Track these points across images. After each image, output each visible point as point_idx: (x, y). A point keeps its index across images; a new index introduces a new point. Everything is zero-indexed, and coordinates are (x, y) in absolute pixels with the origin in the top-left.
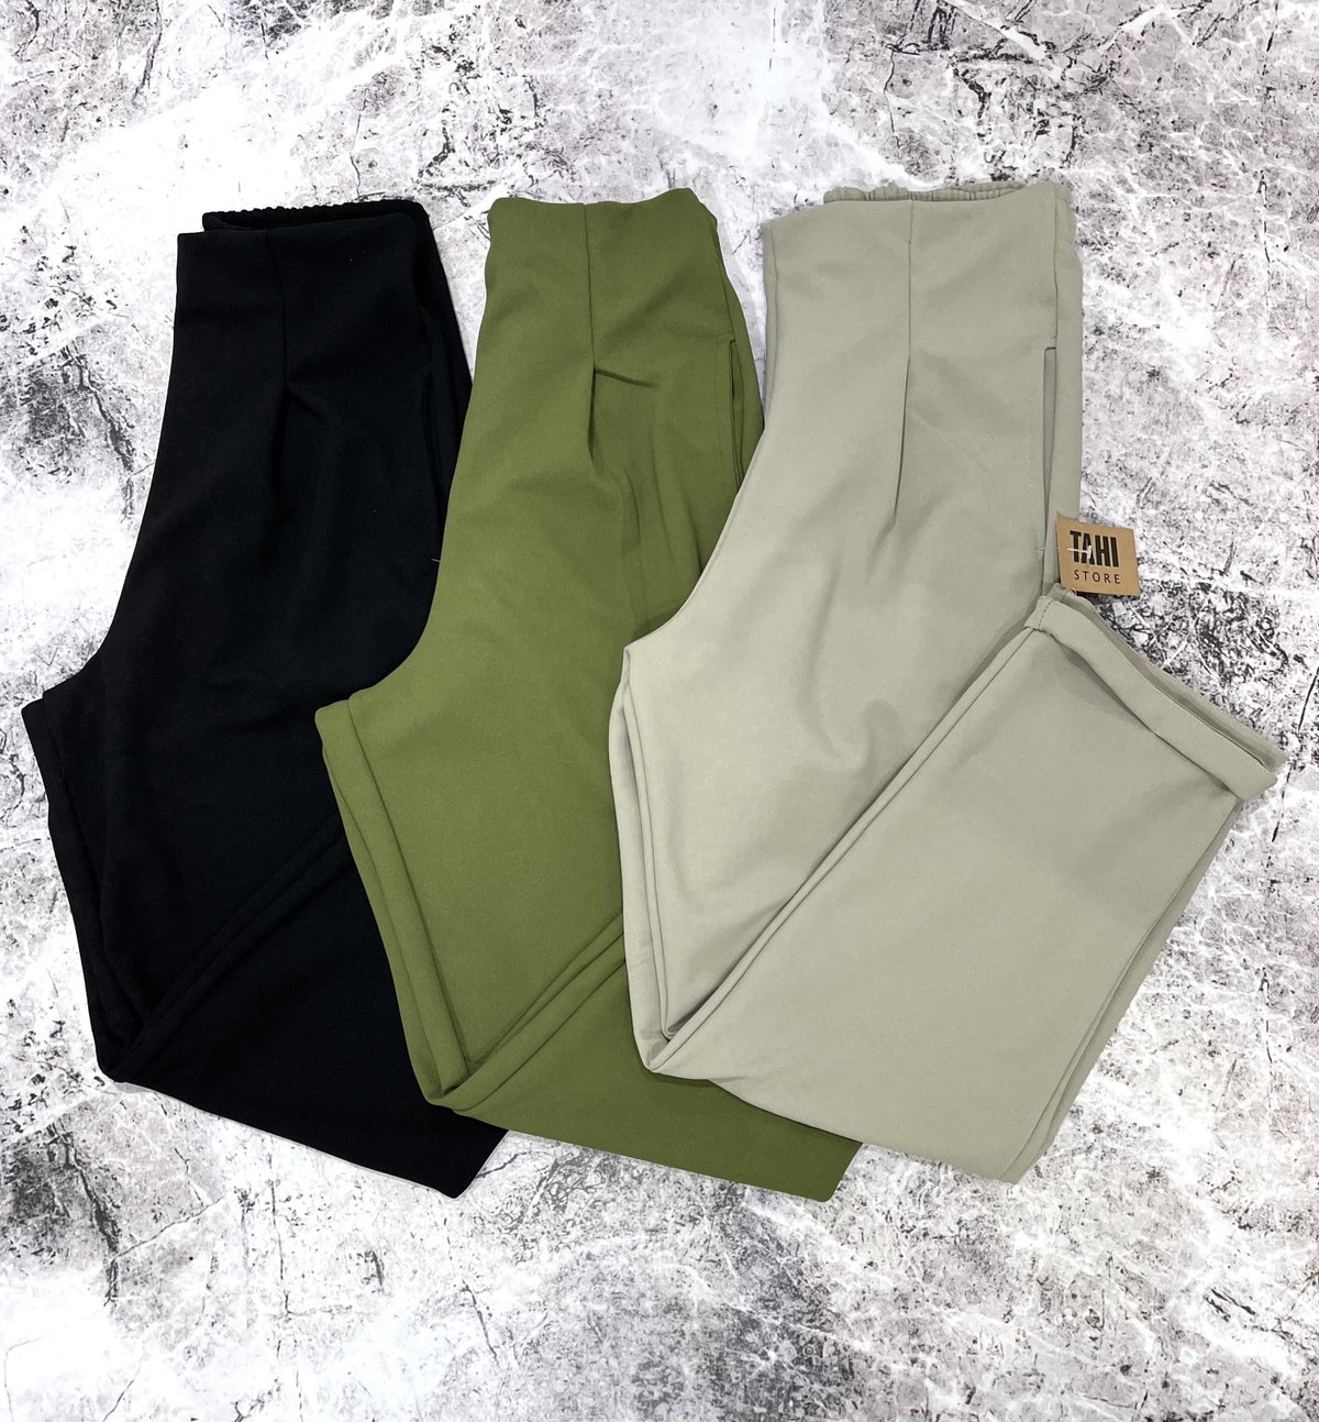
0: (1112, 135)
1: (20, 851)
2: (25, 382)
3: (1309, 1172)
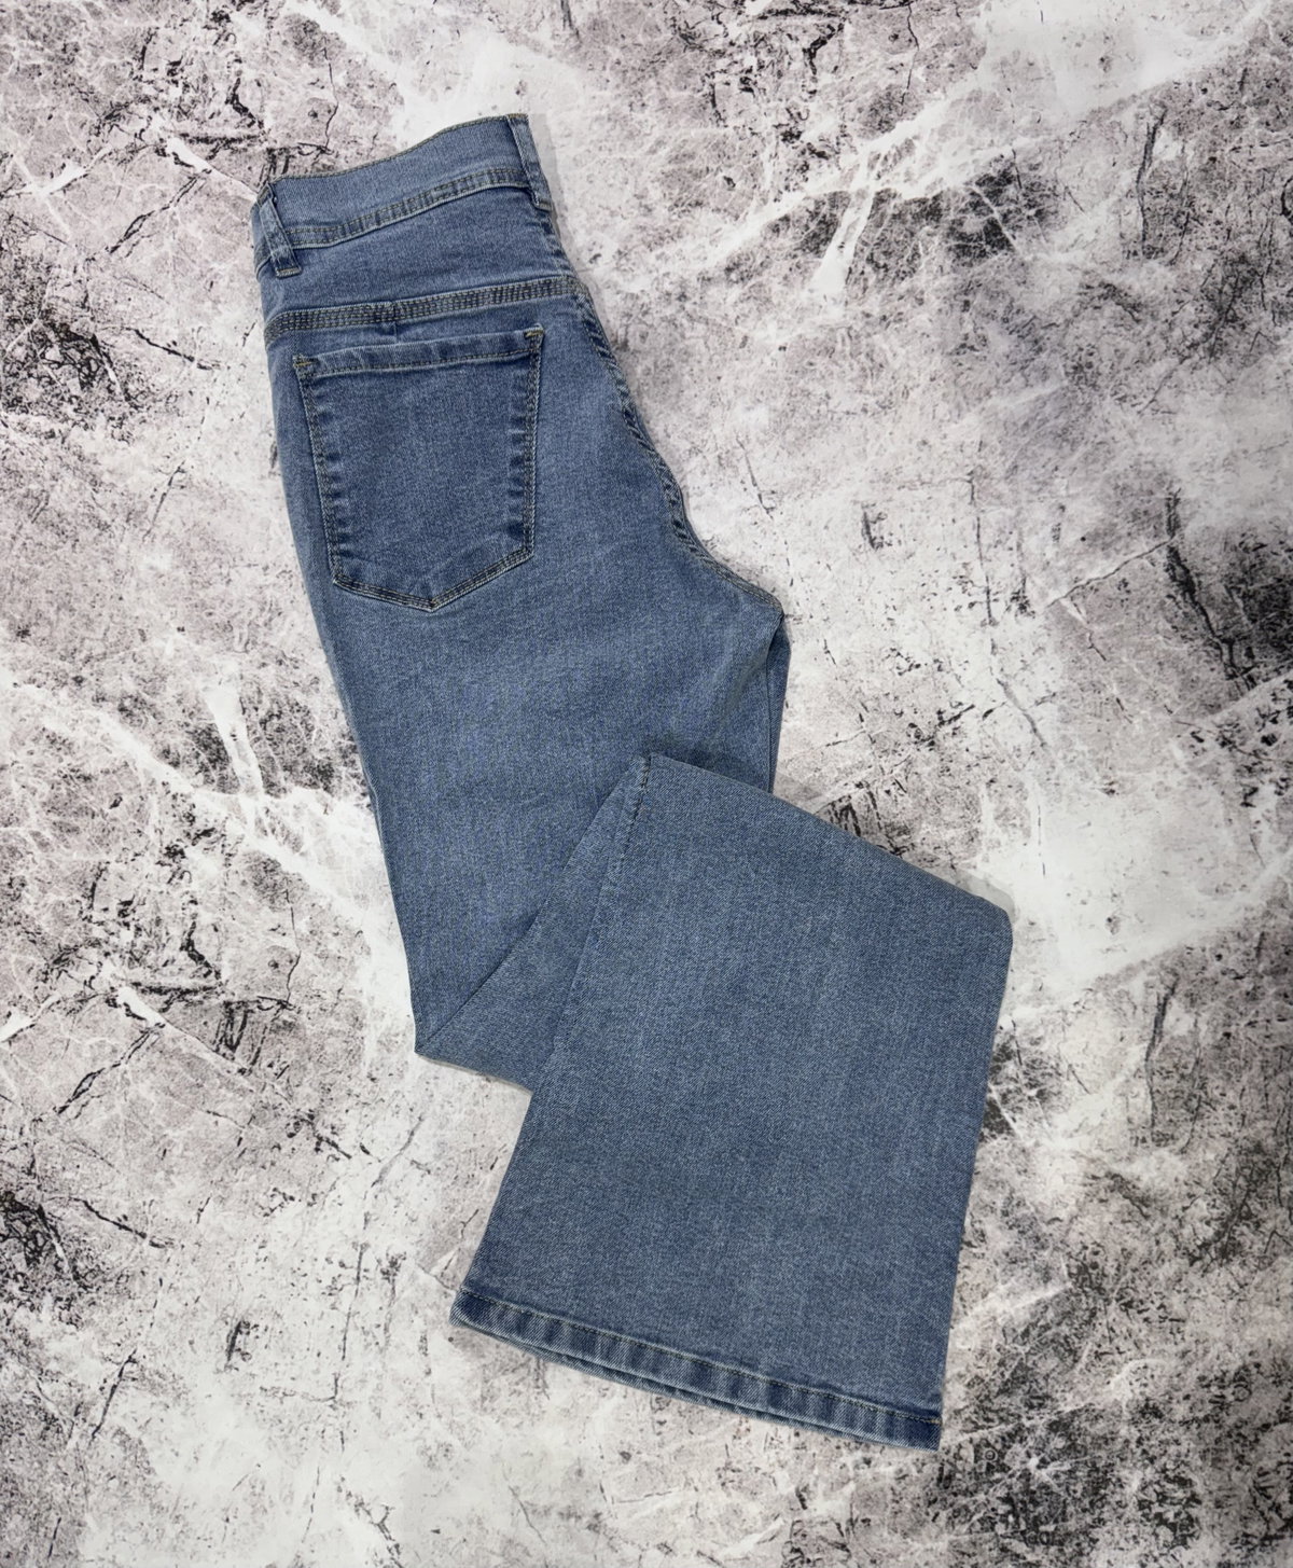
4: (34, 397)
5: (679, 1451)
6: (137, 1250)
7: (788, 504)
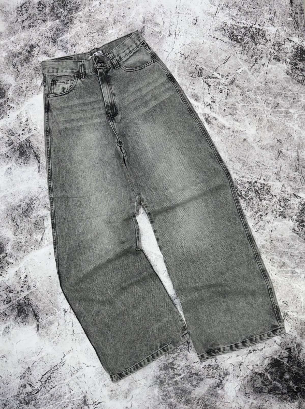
0: (235, 93)
1: (18, 240)
2: (18, 146)
3: (281, 299)
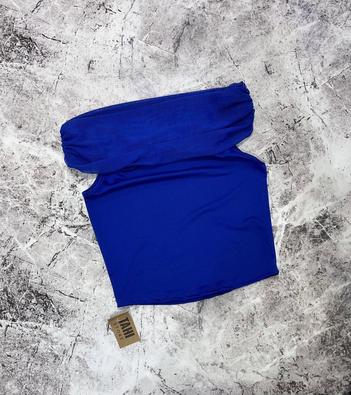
4: (14, 57)
5: (244, 342)
6: (76, 303)
7: (242, 64)
